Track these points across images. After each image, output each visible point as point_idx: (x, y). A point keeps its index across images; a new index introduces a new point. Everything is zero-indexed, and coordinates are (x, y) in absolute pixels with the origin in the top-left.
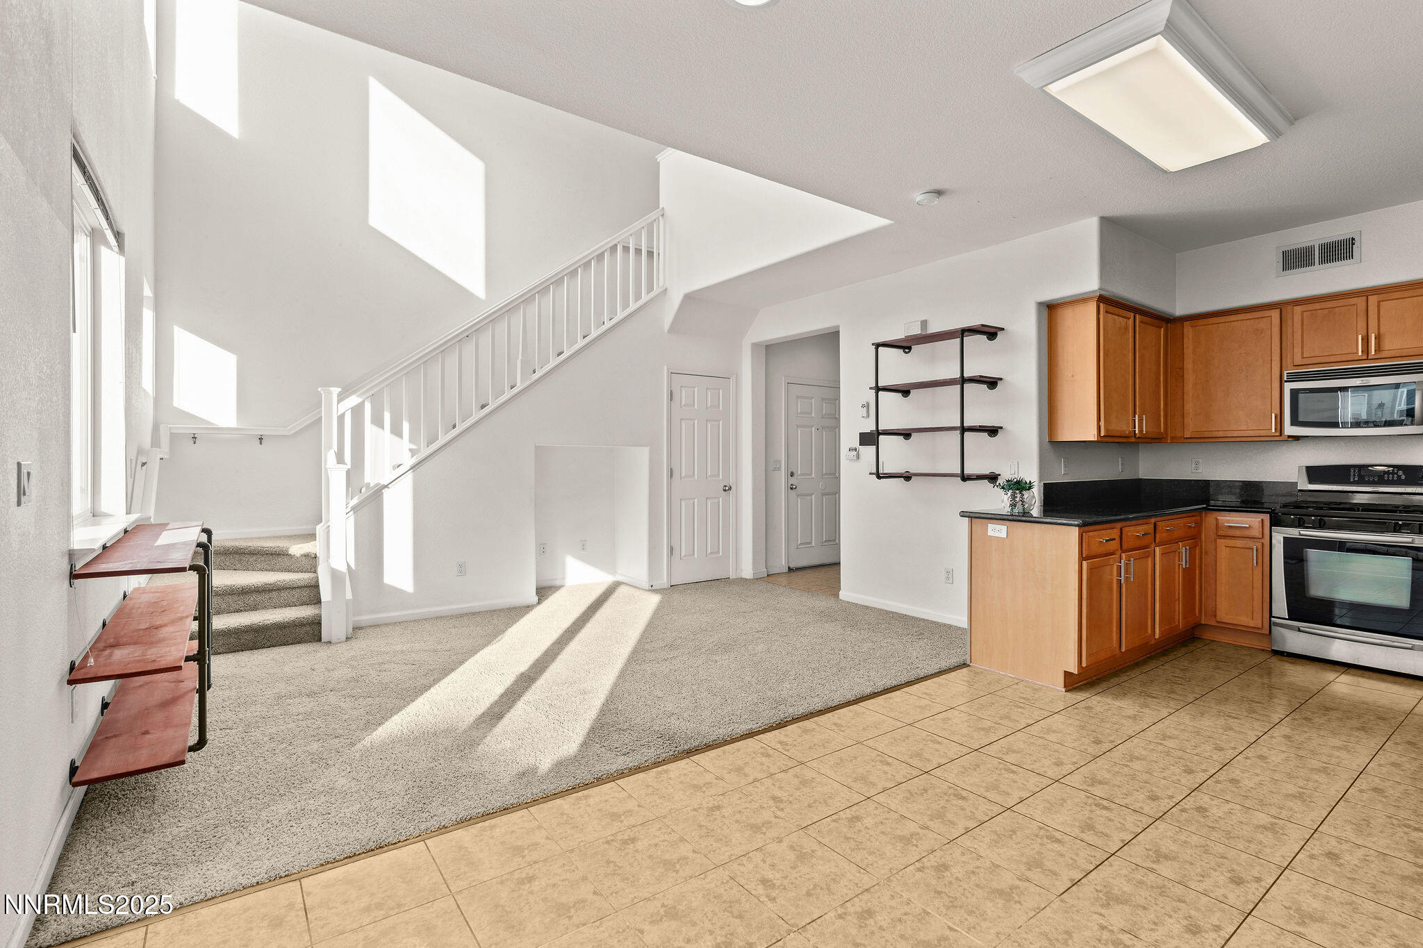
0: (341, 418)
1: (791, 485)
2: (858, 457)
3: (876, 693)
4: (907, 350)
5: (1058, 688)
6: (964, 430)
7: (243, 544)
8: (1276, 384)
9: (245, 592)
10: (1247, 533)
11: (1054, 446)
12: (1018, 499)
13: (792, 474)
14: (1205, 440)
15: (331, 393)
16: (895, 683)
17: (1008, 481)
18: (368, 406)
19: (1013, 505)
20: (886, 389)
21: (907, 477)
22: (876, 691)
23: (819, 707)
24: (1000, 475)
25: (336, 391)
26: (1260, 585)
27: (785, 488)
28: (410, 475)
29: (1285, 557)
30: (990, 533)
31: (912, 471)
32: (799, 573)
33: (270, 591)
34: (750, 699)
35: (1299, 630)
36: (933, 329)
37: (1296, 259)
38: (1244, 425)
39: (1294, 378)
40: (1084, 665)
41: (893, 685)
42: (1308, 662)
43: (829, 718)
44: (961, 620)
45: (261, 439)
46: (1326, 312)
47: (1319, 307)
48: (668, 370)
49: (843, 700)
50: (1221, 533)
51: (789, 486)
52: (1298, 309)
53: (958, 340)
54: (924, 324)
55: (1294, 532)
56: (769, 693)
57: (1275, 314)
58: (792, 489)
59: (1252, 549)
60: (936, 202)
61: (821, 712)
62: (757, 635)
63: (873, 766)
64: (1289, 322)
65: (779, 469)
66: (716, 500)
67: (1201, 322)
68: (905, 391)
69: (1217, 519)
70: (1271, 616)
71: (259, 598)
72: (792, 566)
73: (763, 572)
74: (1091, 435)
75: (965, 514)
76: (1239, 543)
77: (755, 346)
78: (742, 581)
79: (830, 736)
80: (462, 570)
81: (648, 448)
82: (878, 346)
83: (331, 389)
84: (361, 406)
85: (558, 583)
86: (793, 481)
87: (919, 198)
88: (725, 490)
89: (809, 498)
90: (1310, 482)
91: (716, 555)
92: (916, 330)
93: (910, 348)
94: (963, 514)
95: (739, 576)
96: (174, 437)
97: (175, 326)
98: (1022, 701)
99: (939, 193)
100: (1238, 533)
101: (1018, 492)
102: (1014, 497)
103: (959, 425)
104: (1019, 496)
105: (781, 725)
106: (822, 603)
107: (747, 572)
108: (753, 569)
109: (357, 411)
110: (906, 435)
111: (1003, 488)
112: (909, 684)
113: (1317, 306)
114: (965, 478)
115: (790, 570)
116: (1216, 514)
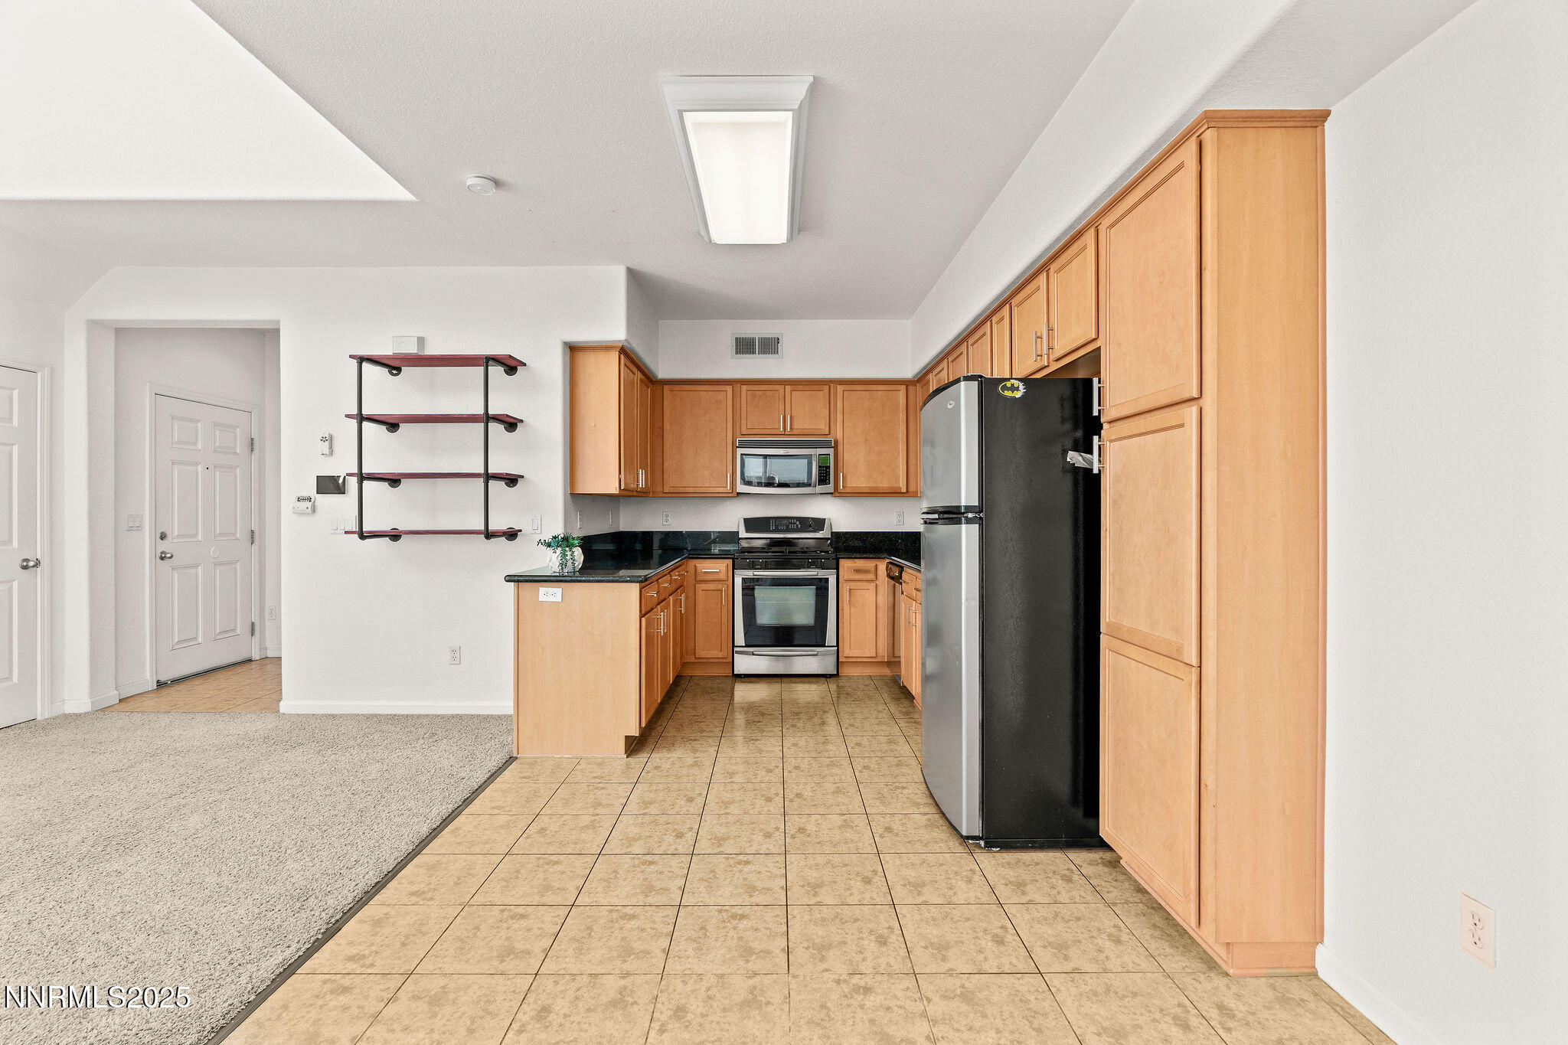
1: (162, 553)
2: (314, 510)
3: (435, 829)
4: (395, 372)
5: (619, 757)
6: (488, 477)
8: (730, 449)
10: (716, 577)
11: (579, 500)
12: (568, 558)
13: (163, 537)
14: (681, 495)
16: (451, 808)
17: (555, 537)
19: (563, 565)
20: (371, 419)
21: (395, 536)
22: (435, 826)
23: (373, 878)
24: (521, 531)
26: (726, 621)
27: (152, 559)
29: (743, 595)
30: (542, 598)
32: (181, 687)
34: (242, 912)
35: (753, 654)
36: (433, 350)
37: (745, 346)
38: (708, 484)
39: (745, 444)
40: (643, 725)
41: (450, 810)
42: (757, 679)
43: (396, 889)
44: (505, 705)
46: (761, 393)
47: (756, 389)
49: (399, 855)
50: (699, 578)
51: (158, 555)
52: (744, 388)
53: (482, 369)
54: (421, 341)
55: (749, 574)
56: (272, 890)
57: (729, 389)
58: (162, 558)
59: (721, 591)
60: (490, 194)
61: (379, 886)
62: (175, 802)
63: (508, 928)
64: (738, 397)
67: (678, 387)
68: (392, 425)
69: (695, 566)
70: (733, 646)
72: (163, 679)
73: (110, 697)
74: (613, 488)
75: (513, 578)
76: (711, 586)
79: (418, 914)
82: (361, 360)
86: (163, 546)
87: (470, 182)
88: (25, 567)
89: (193, 571)
90: (747, 532)
92: (412, 349)
93: (399, 370)
94: (510, 579)
95: (58, 713)
98: (599, 781)
99: (497, 183)
100: (710, 577)
101: (567, 549)
102: (564, 555)
103: (482, 471)
104: (569, 553)
105: (331, 931)
106: (252, 725)
107: (78, 703)
110: (394, 481)
111: (549, 545)
112: (467, 802)
113: (756, 387)
114: (489, 535)
115: (160, 685)
116: (695, 561)
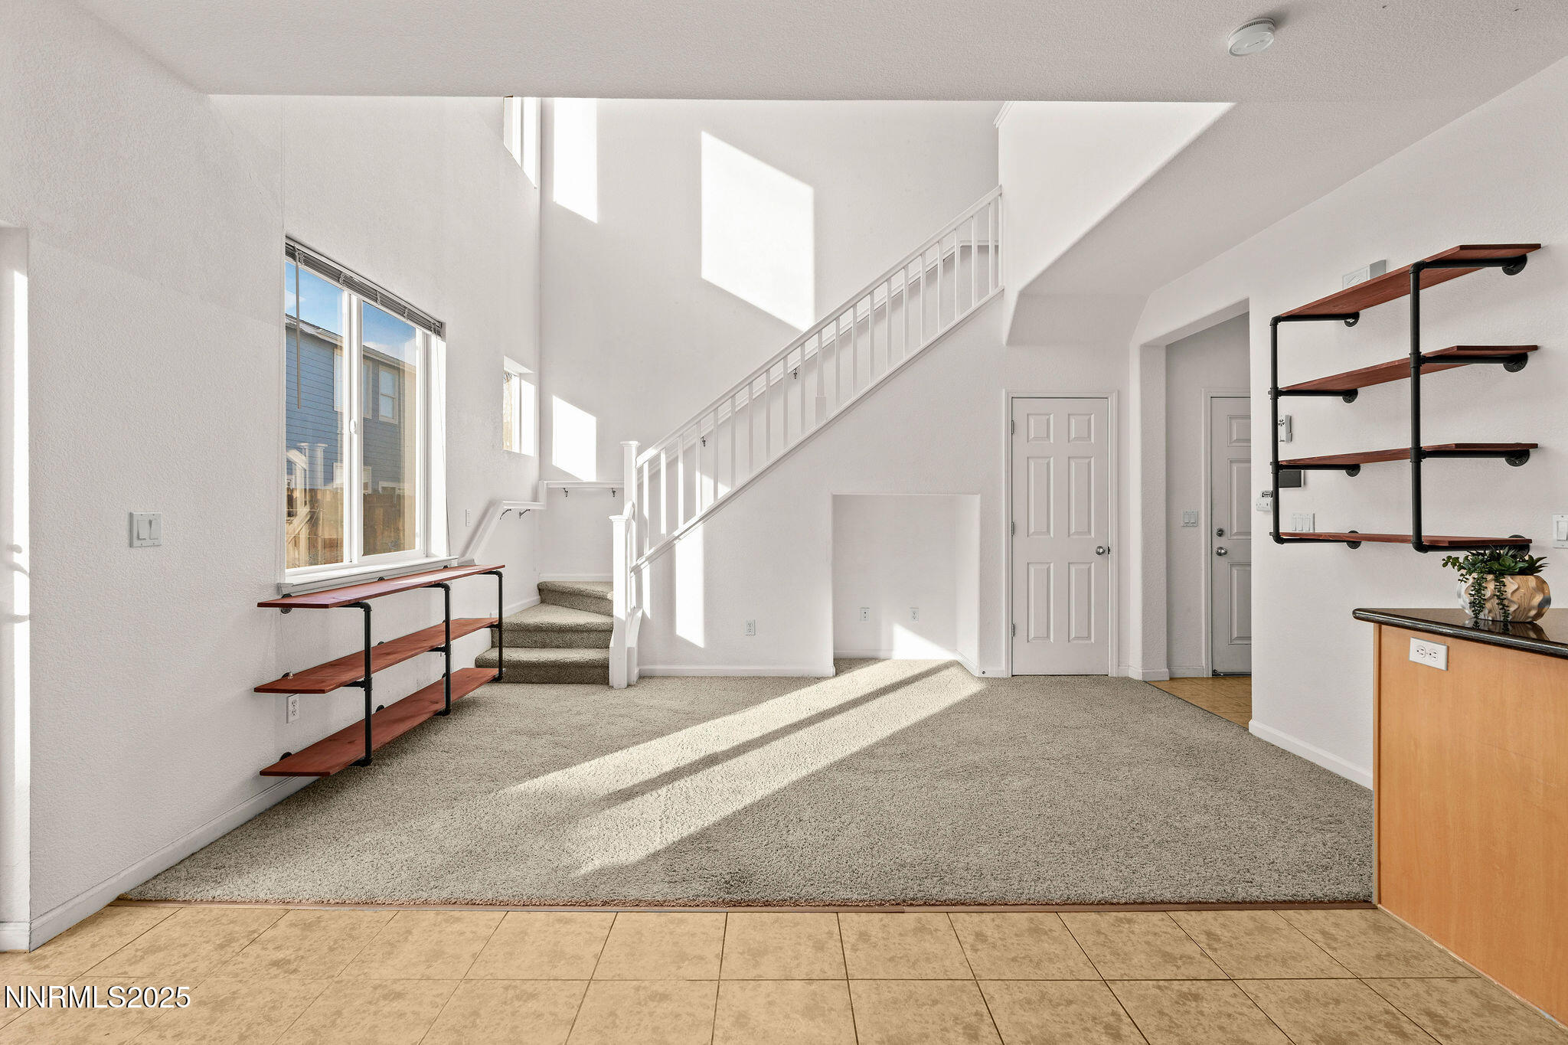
0: (640, 471)
4: (1352, 320)
6: (1419, 454)
7: (583, 587)
9: (562, 630)
13: (1220, 533)
15: (630, 445)
18: (663, 457)
25: (634, 444)
27: (1206, 555)
28: (700, 527)
30: (1414, 657)
31: (1362, 530)
33: (582, 632)
45: (614, 492)
48: (1007, 394)
53: (1410, 287)
58: (1220, 554)
65: (1196, 524)
66: (1085, 567)
71: (575, 637)
72: (1220, 669)
73: (1162, 672)
75: (1370, 614)
77: (1147, 348)
78: (1127, 681)
80: (751, 628)
81: (979, 496)
82: (1276, 321)
83: (631, 442)
84: (657, 458)
85: (882, 655)
86: (1218, 542)
88: (1099, 553)
91: (1087, 642)
93: (1355, 316)
94: (1360, 615)
95: (1122, 674)
96: (551, 492)
97: (554, 397)
103: (1412, 445)
107: (1135, 670)
108: (1143, 666)
109: (654, 462)
110: (1351, 466)
114: (1422, 545)
